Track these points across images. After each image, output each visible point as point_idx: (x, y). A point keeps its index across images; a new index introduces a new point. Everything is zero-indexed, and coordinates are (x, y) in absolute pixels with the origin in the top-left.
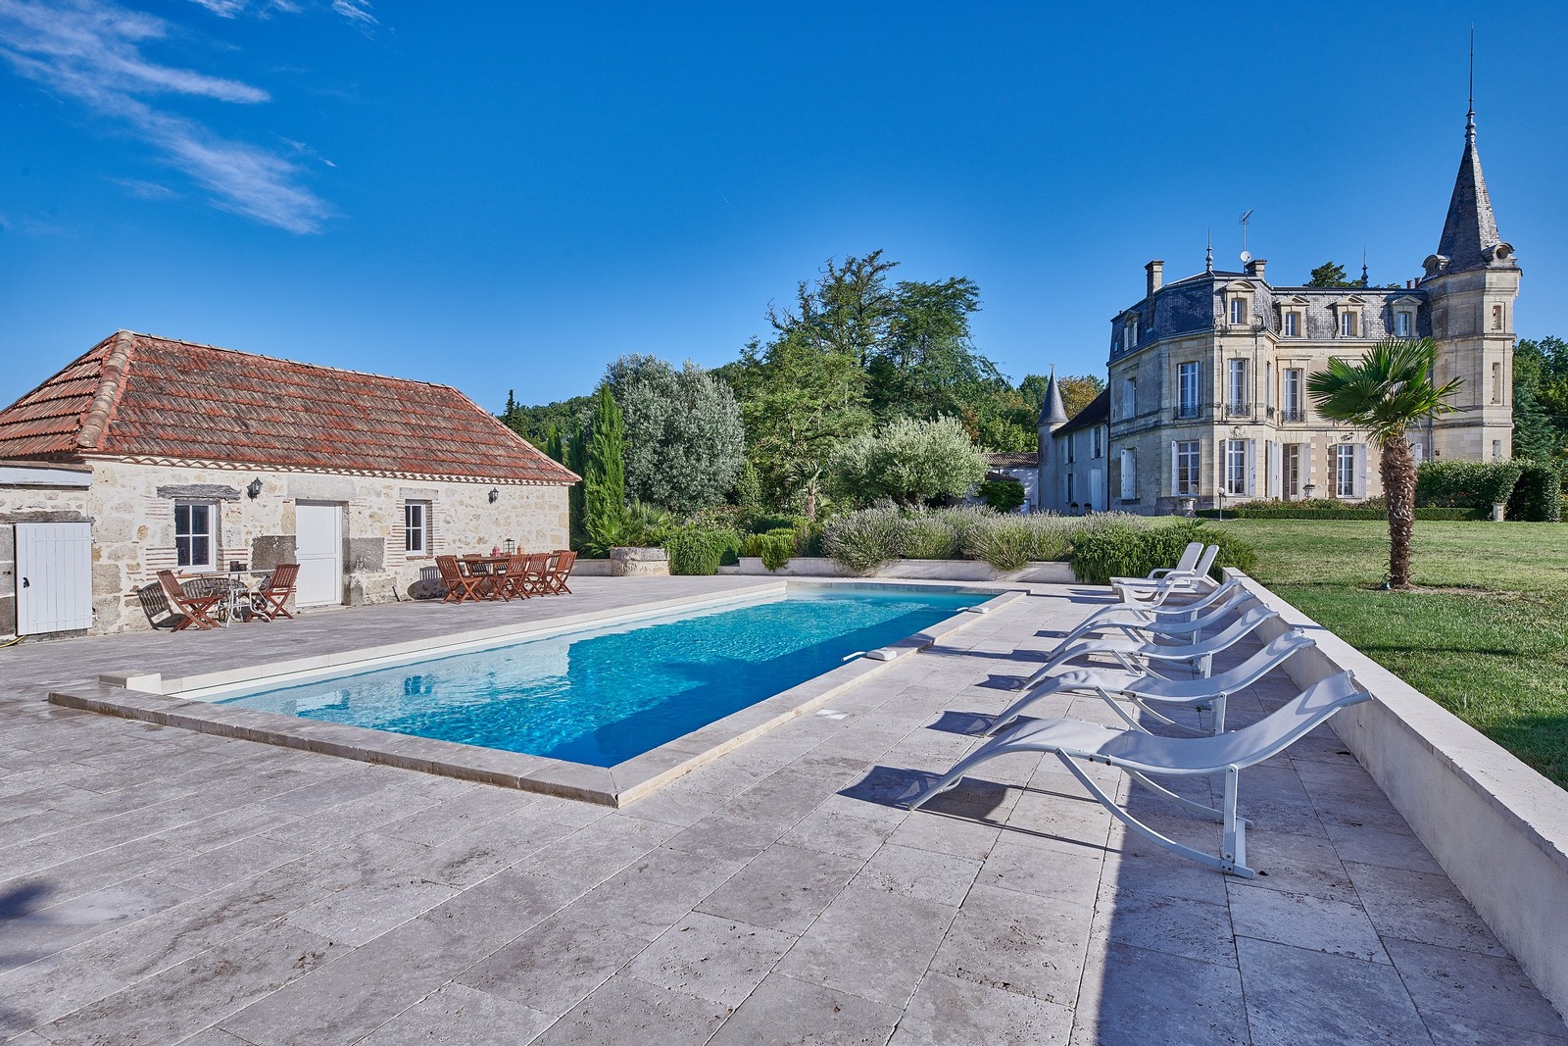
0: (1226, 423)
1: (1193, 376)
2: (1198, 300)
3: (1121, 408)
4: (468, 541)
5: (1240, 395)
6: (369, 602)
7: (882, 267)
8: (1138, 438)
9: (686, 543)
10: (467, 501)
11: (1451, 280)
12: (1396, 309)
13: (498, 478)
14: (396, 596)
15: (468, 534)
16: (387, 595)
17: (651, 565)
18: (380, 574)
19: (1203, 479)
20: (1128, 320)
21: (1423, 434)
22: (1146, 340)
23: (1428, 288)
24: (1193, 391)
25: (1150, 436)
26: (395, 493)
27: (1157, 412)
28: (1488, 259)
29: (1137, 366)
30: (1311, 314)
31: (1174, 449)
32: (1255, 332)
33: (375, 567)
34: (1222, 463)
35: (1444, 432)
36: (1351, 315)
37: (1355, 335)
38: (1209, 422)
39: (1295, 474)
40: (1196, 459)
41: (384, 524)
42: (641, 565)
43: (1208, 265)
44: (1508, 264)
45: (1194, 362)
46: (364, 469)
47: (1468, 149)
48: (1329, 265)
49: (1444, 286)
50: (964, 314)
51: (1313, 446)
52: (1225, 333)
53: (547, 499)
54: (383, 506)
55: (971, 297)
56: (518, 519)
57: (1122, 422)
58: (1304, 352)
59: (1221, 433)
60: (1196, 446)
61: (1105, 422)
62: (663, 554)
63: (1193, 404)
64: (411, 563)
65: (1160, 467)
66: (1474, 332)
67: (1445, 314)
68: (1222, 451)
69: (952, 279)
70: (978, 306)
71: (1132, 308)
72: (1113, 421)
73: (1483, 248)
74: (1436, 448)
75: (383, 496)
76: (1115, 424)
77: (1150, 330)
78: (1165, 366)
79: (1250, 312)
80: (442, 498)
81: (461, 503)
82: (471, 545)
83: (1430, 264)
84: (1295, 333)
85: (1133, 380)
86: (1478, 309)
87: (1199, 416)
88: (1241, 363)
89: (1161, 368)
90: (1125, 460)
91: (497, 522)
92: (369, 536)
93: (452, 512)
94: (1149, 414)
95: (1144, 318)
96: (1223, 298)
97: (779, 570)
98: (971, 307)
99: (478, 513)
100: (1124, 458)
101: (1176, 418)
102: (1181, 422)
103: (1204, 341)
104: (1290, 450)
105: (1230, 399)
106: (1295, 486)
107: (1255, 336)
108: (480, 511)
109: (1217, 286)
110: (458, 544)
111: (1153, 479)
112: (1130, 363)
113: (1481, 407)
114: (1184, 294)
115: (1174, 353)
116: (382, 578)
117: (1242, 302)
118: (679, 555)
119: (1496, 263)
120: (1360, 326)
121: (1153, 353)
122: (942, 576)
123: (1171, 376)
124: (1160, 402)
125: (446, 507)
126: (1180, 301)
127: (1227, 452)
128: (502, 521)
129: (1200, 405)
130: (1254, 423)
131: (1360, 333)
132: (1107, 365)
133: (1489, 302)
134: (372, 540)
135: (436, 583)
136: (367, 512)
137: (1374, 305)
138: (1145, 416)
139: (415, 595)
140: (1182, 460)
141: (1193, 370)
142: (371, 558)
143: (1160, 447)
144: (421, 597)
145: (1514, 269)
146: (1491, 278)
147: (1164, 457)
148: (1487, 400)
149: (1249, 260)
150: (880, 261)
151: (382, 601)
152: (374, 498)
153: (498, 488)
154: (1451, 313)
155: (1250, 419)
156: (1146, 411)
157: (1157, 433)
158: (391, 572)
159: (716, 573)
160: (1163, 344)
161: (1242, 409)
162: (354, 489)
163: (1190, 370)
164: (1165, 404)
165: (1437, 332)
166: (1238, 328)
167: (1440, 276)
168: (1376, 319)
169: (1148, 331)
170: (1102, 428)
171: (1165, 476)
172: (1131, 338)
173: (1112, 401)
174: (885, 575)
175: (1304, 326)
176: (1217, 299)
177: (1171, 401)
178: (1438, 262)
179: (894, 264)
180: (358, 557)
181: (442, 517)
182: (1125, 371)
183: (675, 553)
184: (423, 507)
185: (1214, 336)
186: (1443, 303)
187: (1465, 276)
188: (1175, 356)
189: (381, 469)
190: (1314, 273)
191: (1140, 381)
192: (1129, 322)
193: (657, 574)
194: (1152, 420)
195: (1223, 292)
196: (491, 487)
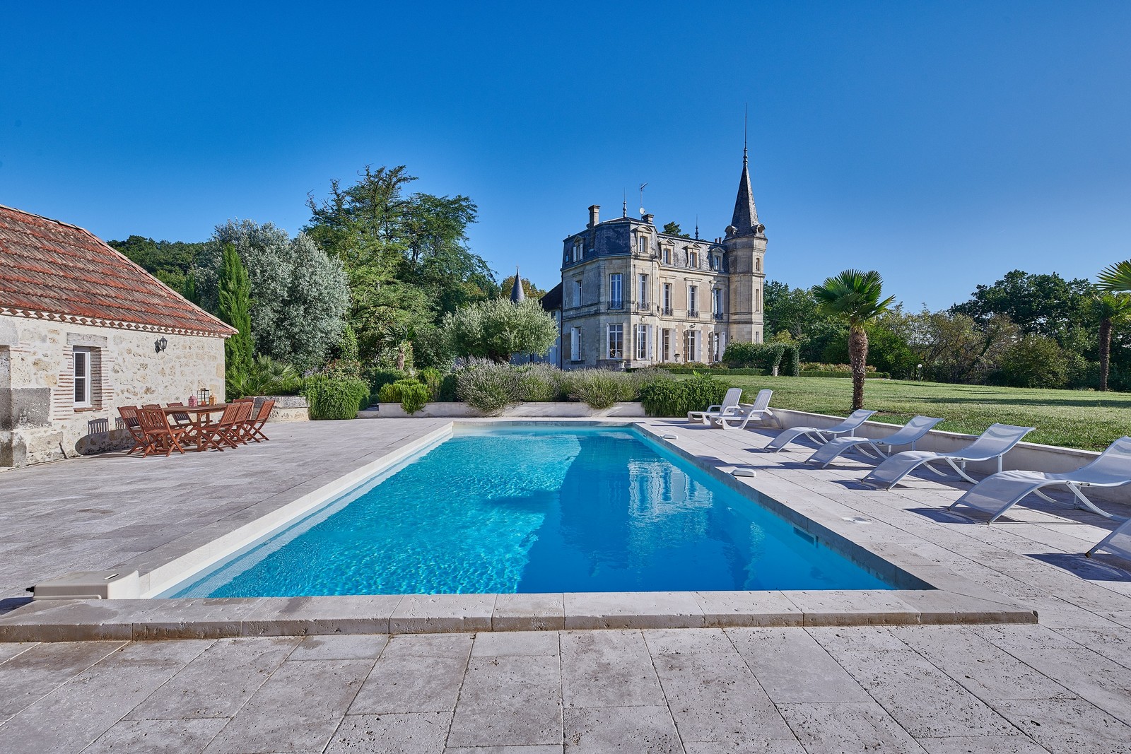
0: (637, 314)
1: (619, 283)
2: (621, 234)
3: (571, 300)
4: (136, 390)
5: (643, 297)
6: (33, 462)
7: (405, 179)
8: (583, 320)
9: (326, 391)
10: (135, 350)
11: (739, 241)
12: (714, 254)
13: (166, 326)
14: (63, 453)
15: (136, 383)
16: (53, 451)
17: (292, 412)
18: (46, 429)
19: (625, 349)
20: (576, 242)
21: (725, 327)
22: (589, 256)
23: (728, 244)
24: (619, 292)
25: (592, 319)
26: (62, 338)
27: (597, 304)
28: (755, 233)
29: (583, 273)
30: (675, 252)
31: (608, 328)
32: (652, 258)
33: (40, 421)
34: (635, 339)
35: (735, 326)
36: (694, 254)
37: (696, 267)
38: (628, 313)
39: (667, 347)
40: (620, 335)
41: (50, 373)
42: (282, 412)
43: (624, 213)
44: (762, 236)
45: (619, 274)
46: (30, 309)
47: (745, 170)
48: (672, 224)
49: (735, 244)
50: (465, 223)
51: (677, 330)
52: (637, 257)
53: (206, 350)
54: (49, 353)
55: (471, 212)
56: (182, 369)
57: (572, 309)
58: (672, 273)
59: (635, 319)
60: (620, 328)
61: (559, 308)
62: (304, 401)
63: (619, 301)
64: (79, 415)
65: (599, 340)
66: (748, 272)
67: (736, 260)
68: (635, 331)
69: (460, 196)
70: (476, 219)
71: (580, 234)
72: (565, 308)
73: (752, 226)
74: (732, 334)
75: (48, 341)
76: (566, 311)
77: (592, 250)
78: (602, 274)
79: (649, 246)
80: (110, 345)
81: (129, 351)
82: (139, 396)
83: (729, 230)
84: (668, 262)
85: (579, 282)
86: (750, 258)
87: (622, 309)
88: (644, 277)
89: (600, 275)
90: (574, 334)
91: (163, 372)
92: (33, 386)
93: (120, 360)
94: (591, 305)
95: (587, 242)
96: (635, 235)
97: (416, 413)
98: (470, 219)
99: (145, 363)
100: (573, 333)
101: (609, 309)
102: (612, 311)
103: (625, 260)
104: (666, 332)
105: (639, 300)
106: (667, 355)
107: (652, 261)
108: (147, 361)
109: (633, 227)
110: (126, 394)
111: (594, 348)
112: (577, 271)
113: (751, 313)
114: (613, 230)
115: (608, 266)
116: (48, 434)
117: (645, 238)
118: (319, 402)
119: (758, 235)
120: (698, 261)
121: (594, 266)
122: (552, 414)
123: (606, 281)
124: (599, 296)
125: (115, 355)
126: (611, 233)
127: (638, 332)
128: (167, 371)
129: (622, 302)
130: (652, 315)
131: (698, 266)
132: (561, 270)
133: (755, 255)
134: (37, 391)
135: (104, 437)
136: (30, 359)
137: (704, 250)
138: (588, 306)
139: (83, 450)
140: (612, 336)
141: (619, 279)
142: (36, 411)
143: (599, 327)
144: (89, 453)
145: (765, 239)
146: (756, 242)
147: (602, 334)
148: (754, 310)
149: (645, 214)
150: (402, 174)
151: (47, 460)
152: (38, 343)
153: (166, 337)
154: (739, 259)
155: (649, 312)
156: (589, 303)
157: (597, 318)
158: (57, 426)
159: (356, 417)
160: (601, 260)
161: (644, 306)
162: (16, 332)
163: (616, 278)
164: (602, 299)
165: (731, 270)
166: (643, 255)
167: (734, 238)
168: (705, 258)
169: (590, 251)
170: (556, 313)
171: (602, 346)
172: (578, 254)
173: (564, 294)
174: (509, 414)
175: (672, 258)
176: (632, 235)
177: (605, 298)
178: (733, 230)
179: (414, 179)
180: (21, 410)
181: (111, 365)
182: (574, 275)
183: (314, 400)
184: (88, 355)
185: (631, 258)
186: (735, 253)
187: (745, 240)
188: (609, 269)
189: (51, 311)
190: (665, 227)
191: (585, 282)
192: (576, 244)
193: (299, 420)
194: (593, 309)
195: (635, 231)
196: (159, 337)
